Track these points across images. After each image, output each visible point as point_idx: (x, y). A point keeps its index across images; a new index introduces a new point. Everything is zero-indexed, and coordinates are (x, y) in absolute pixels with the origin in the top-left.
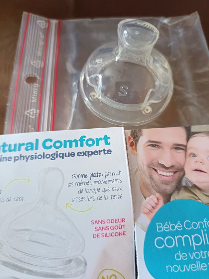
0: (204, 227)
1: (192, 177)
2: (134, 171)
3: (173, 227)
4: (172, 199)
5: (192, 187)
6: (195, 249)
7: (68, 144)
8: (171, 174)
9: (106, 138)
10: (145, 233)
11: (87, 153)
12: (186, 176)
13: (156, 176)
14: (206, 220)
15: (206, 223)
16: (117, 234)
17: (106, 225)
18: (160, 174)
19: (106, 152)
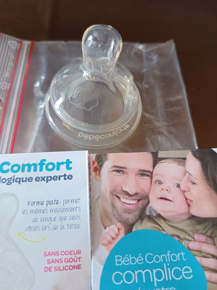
0: (167, 261)
1: (156, 206)
2: (96, 198)
3: (133, 261)
4: (134, 230)
5: (156, 217)
6: (156, 285)
7: (26, 168)
8: (135, 202)
9: (68, 162)
10: (102, 267)
11: (45, 179)
12: (150, 205)
14: (169, 253)
15: (170, 256)
16: (71, 268)
17: (60, 257)
18: (123, 202)
19: (66, 177)
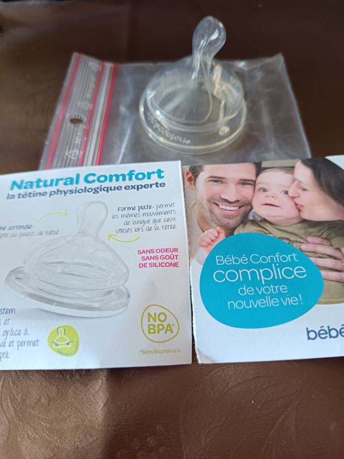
0: (275, 261)
2: (191, 205)
3: (236, 261)
4: (236, 233)
5: (261, 221)
6: (263, 283)
7: (114, 178)
8: (235, 208)
9: (159, 172)
10: (202, 266)
11: (136, 187)
12: (253, 210)
13: (216, 210)
14: (278, 254)
15: (279, 257)
16: (168, 265)
17: (155, 254)
18: (222, 209)
19: (159, 185)
